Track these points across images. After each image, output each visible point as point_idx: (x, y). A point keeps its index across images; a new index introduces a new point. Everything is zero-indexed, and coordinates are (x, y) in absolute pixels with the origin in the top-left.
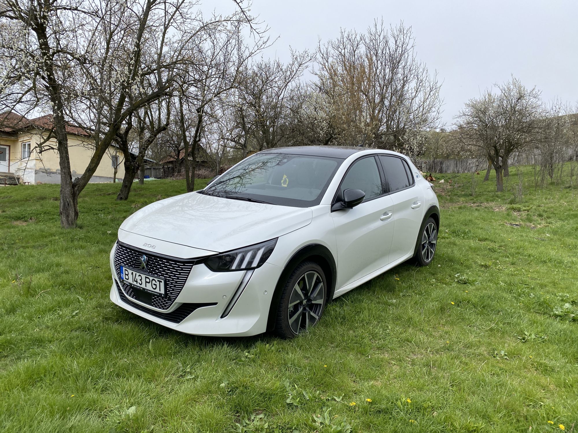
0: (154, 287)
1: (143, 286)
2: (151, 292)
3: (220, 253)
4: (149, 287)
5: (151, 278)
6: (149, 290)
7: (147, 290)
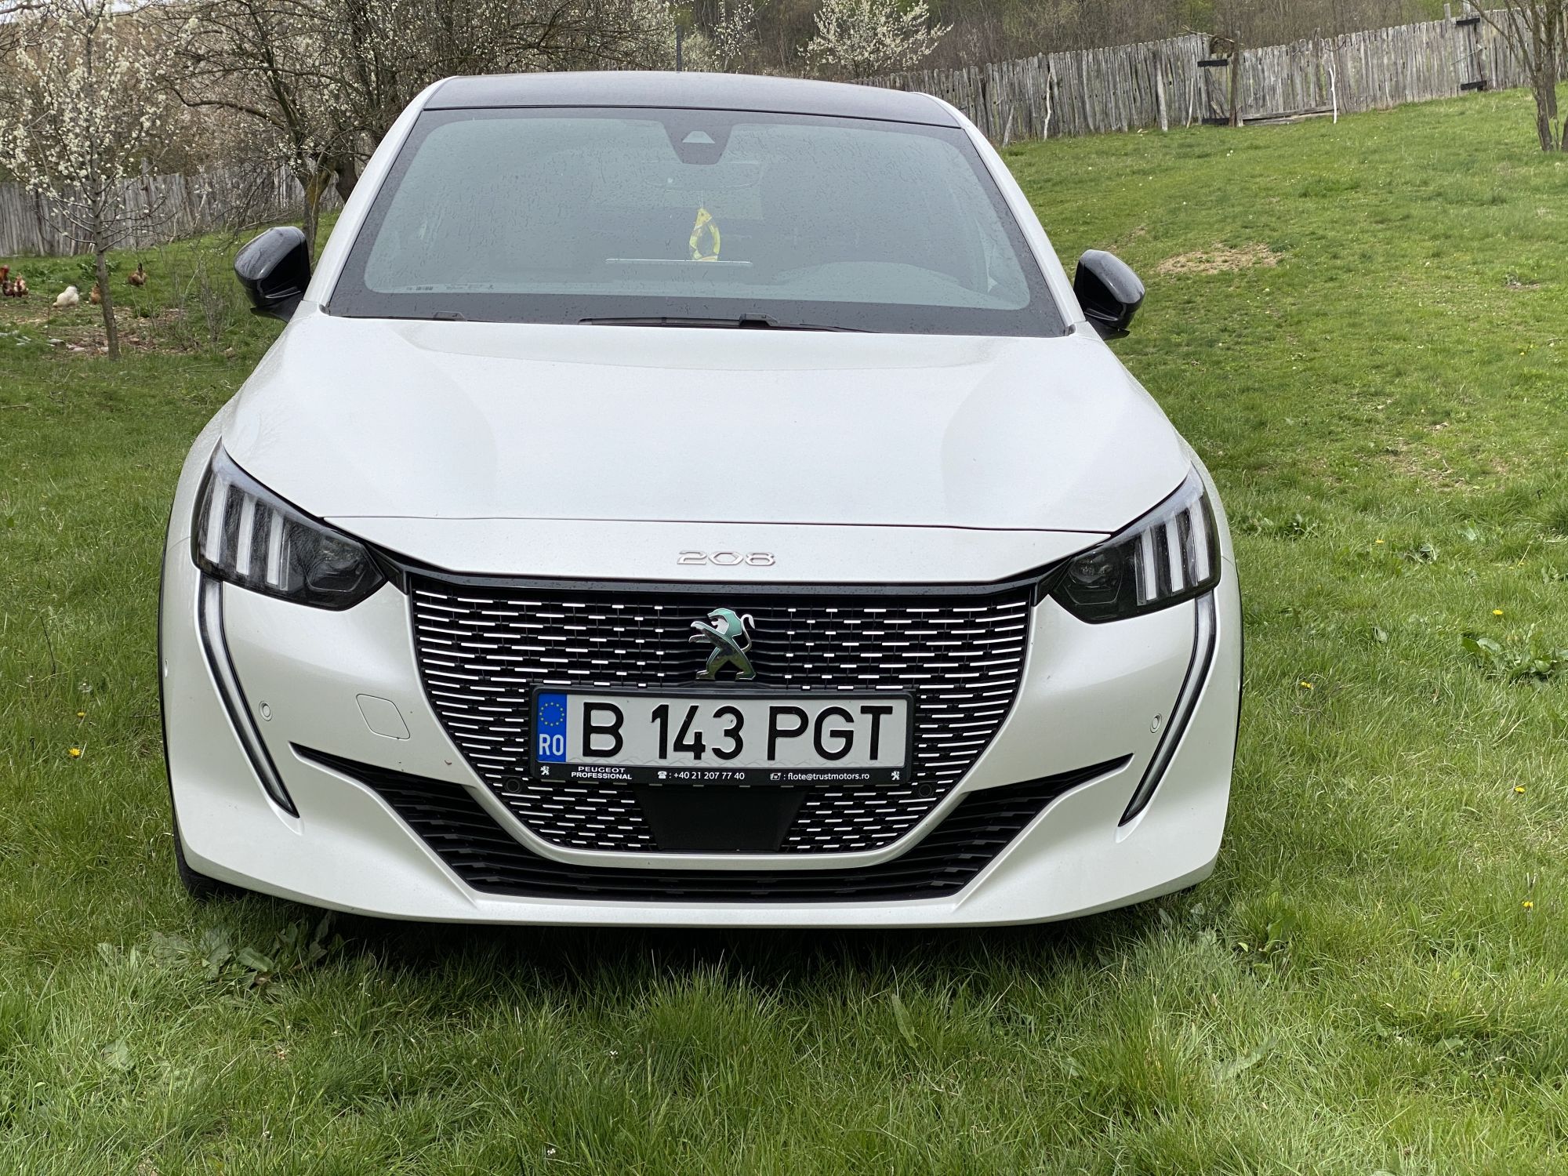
0: (834, 745)
1: (753, 756)
2: (810, 777)
3: (1114, 534)
4: (797, 755)
5: (813, 709)
6: (796, 771)
7: (785, 771)
